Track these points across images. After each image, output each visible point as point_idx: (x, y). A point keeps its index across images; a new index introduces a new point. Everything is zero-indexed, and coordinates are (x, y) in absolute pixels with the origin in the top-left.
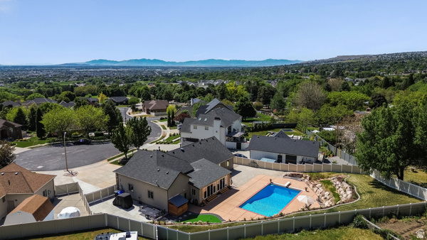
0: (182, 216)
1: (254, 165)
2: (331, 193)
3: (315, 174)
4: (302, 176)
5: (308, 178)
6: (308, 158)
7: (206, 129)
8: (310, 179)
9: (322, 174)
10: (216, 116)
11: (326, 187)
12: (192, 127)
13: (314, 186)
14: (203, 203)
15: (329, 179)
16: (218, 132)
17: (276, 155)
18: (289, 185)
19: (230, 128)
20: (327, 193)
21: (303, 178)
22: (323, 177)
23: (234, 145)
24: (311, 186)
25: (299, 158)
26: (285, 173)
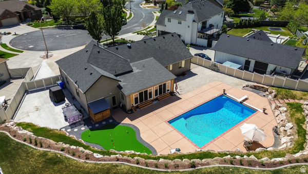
0: (100, 123)
1: (215, 68)
2: (296, 128)
3: (284, 91)
4: (266, 90)
5: (273, 94)
6: (283, 69)
7: (180, 23)
8: (275, 96)
9: (294, 92)
10: (191, 9)
11: (292, 116)
12: (166, 20)
13: (277, 108)
14: (131, 110)
15: (301, 102)
16: (190, 27)
17: (243, 60)
18: (246, 99)
19: (204, 23)
20: (290, 125)
21: (267, 93)
22: (294, 97)
23: (204, 42)
24: (274, 106)
25: (271, 67)
26: (246, 83)
